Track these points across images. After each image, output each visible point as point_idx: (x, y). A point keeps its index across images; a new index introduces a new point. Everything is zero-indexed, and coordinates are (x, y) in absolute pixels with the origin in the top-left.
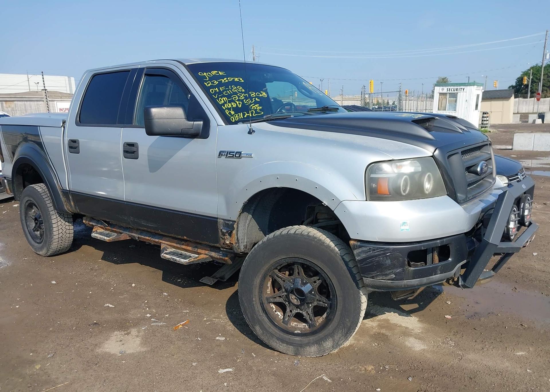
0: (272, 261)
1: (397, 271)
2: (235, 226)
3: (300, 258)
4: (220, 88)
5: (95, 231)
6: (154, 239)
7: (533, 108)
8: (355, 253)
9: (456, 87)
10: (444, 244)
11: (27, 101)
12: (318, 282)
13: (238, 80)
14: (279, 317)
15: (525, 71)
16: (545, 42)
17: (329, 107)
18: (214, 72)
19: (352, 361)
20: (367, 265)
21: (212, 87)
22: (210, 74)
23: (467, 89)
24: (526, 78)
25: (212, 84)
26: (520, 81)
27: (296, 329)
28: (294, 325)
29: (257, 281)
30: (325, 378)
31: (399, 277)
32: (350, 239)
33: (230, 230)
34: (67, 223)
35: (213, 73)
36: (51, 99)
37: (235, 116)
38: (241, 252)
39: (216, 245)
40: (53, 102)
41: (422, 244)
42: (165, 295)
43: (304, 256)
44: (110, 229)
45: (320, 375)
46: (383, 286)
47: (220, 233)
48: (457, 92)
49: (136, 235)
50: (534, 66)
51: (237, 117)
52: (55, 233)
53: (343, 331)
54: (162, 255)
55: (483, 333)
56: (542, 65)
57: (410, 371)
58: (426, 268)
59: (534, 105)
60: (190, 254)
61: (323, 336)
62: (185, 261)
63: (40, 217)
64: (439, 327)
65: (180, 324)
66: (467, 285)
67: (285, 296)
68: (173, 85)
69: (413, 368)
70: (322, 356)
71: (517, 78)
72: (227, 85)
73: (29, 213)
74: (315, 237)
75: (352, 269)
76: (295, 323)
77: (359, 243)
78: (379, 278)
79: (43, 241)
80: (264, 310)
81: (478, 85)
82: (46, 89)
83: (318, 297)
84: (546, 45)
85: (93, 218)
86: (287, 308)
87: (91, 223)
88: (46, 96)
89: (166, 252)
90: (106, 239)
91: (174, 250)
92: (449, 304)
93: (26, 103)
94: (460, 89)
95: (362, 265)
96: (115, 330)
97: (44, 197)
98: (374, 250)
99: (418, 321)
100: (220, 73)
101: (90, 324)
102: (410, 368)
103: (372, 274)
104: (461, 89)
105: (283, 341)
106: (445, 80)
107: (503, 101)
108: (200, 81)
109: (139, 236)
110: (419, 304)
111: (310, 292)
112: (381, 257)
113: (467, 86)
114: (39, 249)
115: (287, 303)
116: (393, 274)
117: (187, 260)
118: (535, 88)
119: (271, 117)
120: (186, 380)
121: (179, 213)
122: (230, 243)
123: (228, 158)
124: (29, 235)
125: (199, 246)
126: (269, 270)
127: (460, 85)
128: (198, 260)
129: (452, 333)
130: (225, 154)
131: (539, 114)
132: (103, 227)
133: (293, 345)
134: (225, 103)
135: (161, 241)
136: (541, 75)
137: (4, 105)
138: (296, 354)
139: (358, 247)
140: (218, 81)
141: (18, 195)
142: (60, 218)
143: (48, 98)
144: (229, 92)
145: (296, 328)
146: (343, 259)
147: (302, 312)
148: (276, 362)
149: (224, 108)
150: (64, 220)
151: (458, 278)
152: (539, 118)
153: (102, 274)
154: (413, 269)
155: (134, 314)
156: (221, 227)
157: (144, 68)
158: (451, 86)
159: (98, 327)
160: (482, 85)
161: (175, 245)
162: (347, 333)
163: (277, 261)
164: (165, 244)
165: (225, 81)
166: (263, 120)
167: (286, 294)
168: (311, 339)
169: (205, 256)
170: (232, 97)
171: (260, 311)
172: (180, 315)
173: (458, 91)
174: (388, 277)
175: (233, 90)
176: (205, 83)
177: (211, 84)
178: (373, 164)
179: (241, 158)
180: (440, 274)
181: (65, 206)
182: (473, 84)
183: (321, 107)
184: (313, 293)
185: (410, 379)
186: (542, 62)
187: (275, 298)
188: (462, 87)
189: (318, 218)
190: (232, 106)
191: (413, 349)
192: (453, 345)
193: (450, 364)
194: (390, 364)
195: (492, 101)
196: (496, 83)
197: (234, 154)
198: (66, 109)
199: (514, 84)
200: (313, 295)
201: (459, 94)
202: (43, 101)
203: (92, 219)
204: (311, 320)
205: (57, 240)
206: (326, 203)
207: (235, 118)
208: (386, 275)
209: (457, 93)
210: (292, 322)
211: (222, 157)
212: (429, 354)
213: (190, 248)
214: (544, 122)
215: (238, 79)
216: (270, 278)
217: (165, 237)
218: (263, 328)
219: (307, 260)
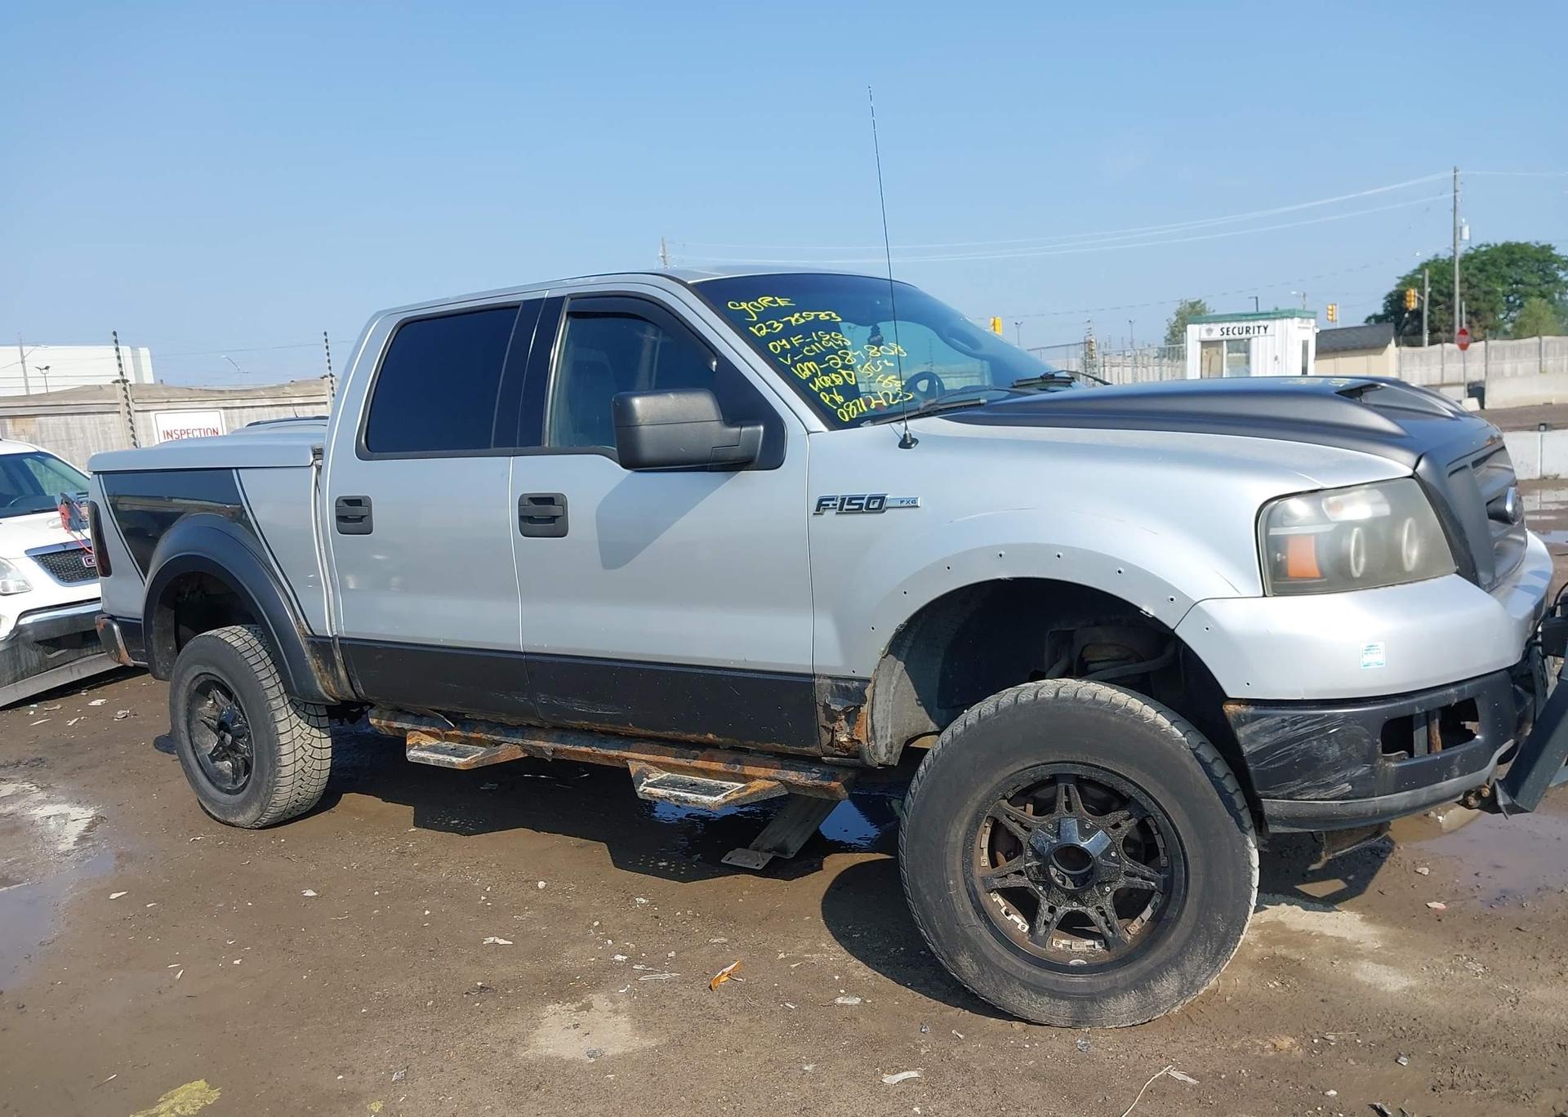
0: (998, 777)
1: (1356, 774)
2: (868, 693)
3: (1079, 763)
4: (792, 338)
5: (414, 745)
6: (604, 752)
7: (1440, 371)
8: (1242, 735)
9: (1245, 324)
10: (1466, 696)
11: (72, 414)
12: (1128, 826)
13: (828, 318)
14: (1019, 927)
15: (1408, 276)
16: (1455, 197)
17: (1056, 375)
18: (765, 301)
19: (1230, 1028)
20: (1274, 764)
21: (771, 337)
22: (756, 304)
23: (1275, 326)
24: (1413, 292)
25: (769, 330)
26: (1396, 301)
27: (1071, 955)
28: (1061, 946)
29: (958, 832)
30: (1179, 1076)
31: (1363, 789)
32: (1226, 699)
33: (852, 704)
34: (315, 732)
35: (762, 300)
36: (141, 407)
37: (848, 406)
38: (880, 765)
39: (805, 749)
40: (145, 413)
41: (1416, 700)
42: (641, 904)
43: (1089, 756)
44: (462, 734)
45: (1161, 1069)
46: (1317, 817)
47: (822, 716)
48: (1248, 336)
49: (546, 745)
50: (1429, 261)
51: (853, 409)
52: (285, 760)
53: (1206, 947)
54: (641, 789)
55: (1543, 938)
56: (1454, 256)
57: (1393, 1042)
58: (1427, 762)
59: (1443, 364)
60: (718, 782)
61: (1152, 967)
62: (715, 799)
63: (235, 718)
64: (1426, 932)
65: (723, 973)
66: (1520, 805)
67: (1034, 868)
68: (660, 336)
69: (1399, 1033)
70: (1150, 1021)
71: (1385, 296)
72: (806, 329)
73: (200, 709)
74: (1116, 705)
75: (1223, 782)
76: (1063, 942)
77: (1251, 710)
78: (1308, 797)
79: (249, 785)
80: (981, 911)
81: (1303, 315)
82: (125, 378)
83: (1128, 864)
84: (1457, 205)
85: (400, 710)
86: (1041, 901)
87: (396, 725)
88: (126, 397)
89: (650, 781)
90: (458, 762)
91: (668, 776)
92: (1426, 874)
93: (69, 420)
94: (1256, 329)
95: (1262, 767)
96: (547, 1000)
97: (252, 661)
98: (1295, 723)
99: (1362, 920)
100: (779, 300)
101: (466, 990)
102: (1390, 1035)
103: (1289, 787)
104: (1259, 327)
105: (1038, 989)
106: (1198, 308)
107: (1367, 355)
108: (739, 323)
109: (559, 746)
110: (1345, 880)
111: (1106, 854)
112: (1314, 740)
113: (1275, 319)
114: (234, 808)
115: (1041, 888)
116: (1345, 782)
117: (719, 798)
118: (1437, 317)
119: (937, 404)
120: (805, 1108)
121: (695, 671)
122: (852, 740)
123: (845, 513)
124: (199, 772)
125: (744, 757)
126: (987, 801)
127: (1255, 317)
128: (750, 795)
129: (1466, 945)
130: (836, 505)
131: (1469, 385)
132: (438, 731)
133: (1069, 999)
134: (815, 375)
135: (625, 754)
136: (1453, 282)
137: (9, 429)
138: (1076, 1023)
139: (1249, 720)
140: (781, 322)
141: (161, 665)
142: (299, 716)
143: (131, 403)
144: (816, 346)
145: (1068, 953)
146: (1198, 756)
147: (1084, 908)
148: (1027, 1046)
149: (816, 389)
150: (307, 724)
151: (1493, 790)
152: (1470, 397)
153: (436, 863)
154: (1397, 765)
155: (576, 958)
156: (824, 696)
157: (563, 298)
158: (1230, 321)
159: (494, 996)
160: (1313, 315)
161: (671, 760)
162: (1218, 953)
163: (1012, 774)
164: (640, 760)
165: (797, 320)
166: (917, 413)
167: (1035, 863)
168: (1118, 976)
169: (768, 784)
170: (826, 359)
171: (971, 913)
172: (705, 950)
173: (1252, 335)
174: (1333, 792)
175: (823, 342)
176: (750, 328)
177: (767, 329)
178: (1276, 502)
179: (884, 512)
180: (1459, 776)
181: (318, 682)
182: (1290, 314)
183: (1039, 376)
184: (1113, 854)
185: (1404, 1061)
186: (1452, 248)
187: (1006, 876)
188: (1261, 323)
189: (1086, 660)
190: (833, 382)
191: (1382, 989)
192: (1481, 970)
193: (1494, 1016)
194: (1335, 1029)
195: (1338, 357)
196: (1332, 310)
197: (864, 502)
198: (183, 432)
199: (1380, 311)
200: (1114, 860)
201: (1254, 341)
202: (119, 412)
203: (399, 712)
204: (1111, 929)
205: (288, 780)
206: (1149, 609)
207: (848, 412)
208: (1328, 786)
209: (1249, 339)
210: (1055, 940)
211: (827, 513)
212: (1428, 997)
213: (718, 766)
214: (1486, 407)
215: (826, 315)
216: (987, 825)
217: (637, 742)
218: (981, 959)
219: (1098, 767)
